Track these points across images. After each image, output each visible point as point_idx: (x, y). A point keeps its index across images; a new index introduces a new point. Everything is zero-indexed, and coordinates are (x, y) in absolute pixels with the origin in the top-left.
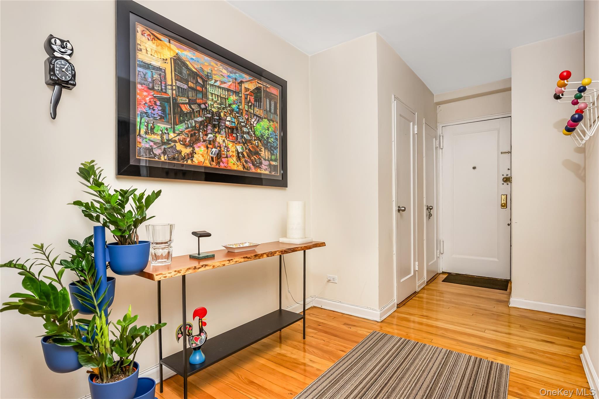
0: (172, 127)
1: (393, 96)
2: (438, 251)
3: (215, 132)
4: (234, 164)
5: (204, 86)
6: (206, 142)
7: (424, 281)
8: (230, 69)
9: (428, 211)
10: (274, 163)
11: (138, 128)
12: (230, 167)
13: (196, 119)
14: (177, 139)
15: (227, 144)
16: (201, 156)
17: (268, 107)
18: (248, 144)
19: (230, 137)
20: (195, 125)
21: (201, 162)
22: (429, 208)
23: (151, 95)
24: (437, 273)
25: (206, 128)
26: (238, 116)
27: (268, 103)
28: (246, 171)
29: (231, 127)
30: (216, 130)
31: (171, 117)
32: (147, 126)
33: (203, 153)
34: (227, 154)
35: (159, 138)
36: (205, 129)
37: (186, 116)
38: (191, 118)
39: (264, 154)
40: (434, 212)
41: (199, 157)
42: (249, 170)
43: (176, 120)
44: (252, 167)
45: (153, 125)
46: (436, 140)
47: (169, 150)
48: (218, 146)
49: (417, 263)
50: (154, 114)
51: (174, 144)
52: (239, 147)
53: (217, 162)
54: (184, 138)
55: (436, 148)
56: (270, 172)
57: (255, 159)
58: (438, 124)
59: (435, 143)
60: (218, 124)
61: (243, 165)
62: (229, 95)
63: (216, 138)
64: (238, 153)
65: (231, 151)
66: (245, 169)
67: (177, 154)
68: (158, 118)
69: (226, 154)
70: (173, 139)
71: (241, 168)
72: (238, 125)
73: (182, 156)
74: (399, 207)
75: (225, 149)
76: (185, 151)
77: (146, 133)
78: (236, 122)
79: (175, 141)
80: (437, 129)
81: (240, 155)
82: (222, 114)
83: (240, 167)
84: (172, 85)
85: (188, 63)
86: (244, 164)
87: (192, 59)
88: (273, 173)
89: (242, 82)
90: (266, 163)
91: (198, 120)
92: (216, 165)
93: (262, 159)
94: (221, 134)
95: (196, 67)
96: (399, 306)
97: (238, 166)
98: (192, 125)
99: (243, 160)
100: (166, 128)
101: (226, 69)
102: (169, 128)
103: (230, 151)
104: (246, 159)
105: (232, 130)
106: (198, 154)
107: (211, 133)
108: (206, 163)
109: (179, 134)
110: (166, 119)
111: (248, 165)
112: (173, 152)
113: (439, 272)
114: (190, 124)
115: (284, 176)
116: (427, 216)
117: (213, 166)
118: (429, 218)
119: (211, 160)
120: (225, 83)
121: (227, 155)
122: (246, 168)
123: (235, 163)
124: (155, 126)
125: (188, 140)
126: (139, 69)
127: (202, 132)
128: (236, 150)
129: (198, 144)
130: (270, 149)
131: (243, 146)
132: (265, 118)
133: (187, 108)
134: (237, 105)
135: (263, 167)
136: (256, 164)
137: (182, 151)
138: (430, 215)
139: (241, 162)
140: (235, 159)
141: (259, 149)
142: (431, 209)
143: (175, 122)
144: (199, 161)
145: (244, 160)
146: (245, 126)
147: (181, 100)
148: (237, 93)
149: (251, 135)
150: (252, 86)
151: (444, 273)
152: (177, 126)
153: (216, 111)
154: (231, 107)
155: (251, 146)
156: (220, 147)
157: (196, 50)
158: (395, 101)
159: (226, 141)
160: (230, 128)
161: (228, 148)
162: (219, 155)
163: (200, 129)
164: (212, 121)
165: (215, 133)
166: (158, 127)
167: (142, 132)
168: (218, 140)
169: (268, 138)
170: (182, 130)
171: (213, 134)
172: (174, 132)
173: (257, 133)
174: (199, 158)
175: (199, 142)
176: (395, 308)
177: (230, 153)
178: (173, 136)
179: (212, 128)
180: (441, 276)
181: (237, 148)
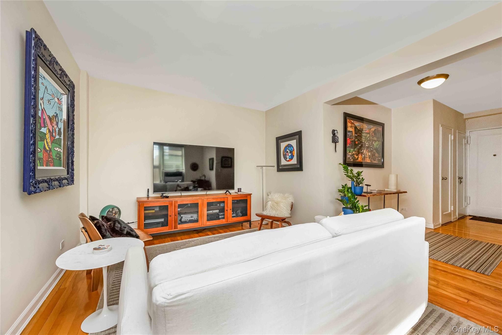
1: (440, 125)
2: (466, 203)
5: (361, 134)
6: (361, 153)
7: (457, 218)
8: (368, 125)
9: (459, 180)
10: (379, 158)
11: (347, 151)
12: (367, 161)
13: (359, 146)
17: (378, 136)
18: (372, 152)
19: (367, 150)
22: (460, 178)
23: (350, 141)
24: (465, 215)
27: (378, 134)
32: (349, 150)
33: (360, 157)
35: (351, 154)
37: (357, 145)
39: (377, 155)
40: (463, 180)
41: (360, 159)
44: (373, 161)
46: (465, 139)
49: (452, 207)
52: (370, 154)
55: (465, 144)
56: (378, 162)
57: (374, 157)
58: (466, 130)
59: (464, 141)
62: (367, 135)
64: (369, 156)
68: (351, 147)
72: (369, 145)
73: (356, 159)
74: (443, 177)
76: (357, 157)
77: (349, 153)
79: (354, 154)
80: (466, 133)
84: (354, 136)
85: (357, 127)
87: (358, 125)
88: (379, 162)
89: (371, 129)
90: (377, 159)
93: (376, 157)
94: (365, 150)
95: (359, 127)
96: (442, 225)
97: (369, 161)
101: (367, 126)
105: (368, 147)
108: (361, 161)
110: (353, 147)
112: (354, 158)
113: (466, 215)
114: (358, 148)
115: (383, 163)
116: (458, 182)
117: (363, 161)
118: (460, 183)
119: (362, 159)
120: (366, 131)
124: (351, 150)
125: (357, 153)
126: (348, 133)
129: (359, 154)
130: (378, 153)
132: (377, 141)
133: (357, 143)
136: (374, 159)
138: (461, 182)
139: (370, 159)
140: (368, 158)
142: (461, 179)
143: (355, 148)
146: (371, 145)
147: (356, 140)
148: (369, 133)
149: (373, 148)
150: (373, 130)
151: (470, 216)
154: (368, 139)
156: (365, 154)
157: (359, 122)
158: (441, 127)
159: (366, 152)
161: (367, 154)
162: (364, 157)
167: (348, 153)
168: (364, 152)
169: (378, 148)
170: (356, 150)
171: (363, 150)
172: (354, 151)
173: (375, 147)
176: (441, 226)
177: (367, 156)
180: (468, 217)
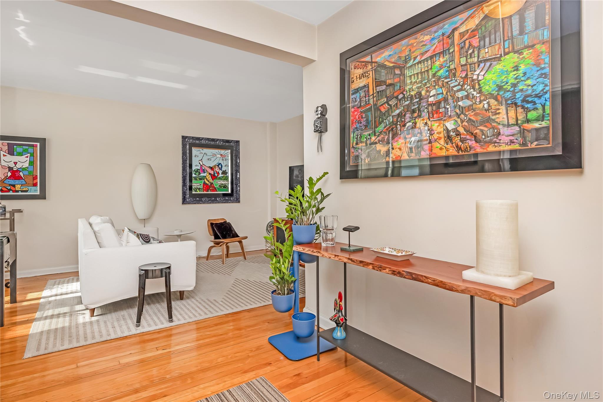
0: (373, 132)
3: (414, 117)
4: (441, 149)
6: (403, 134)
11: (352, 142)
12: (435, 153)
13: (394, 114)
14: (377, 140)
15: (430, 125)
16: (398, 150)
17: (516, 28)
18: (467, 113)
19: (435, 116)
20: (393, 119)
21: (399, 156)
23: (359, 112)
25: (404, 118)
26: (447, 82)
27: (515, 22)
28: (464, 153)
29: (437, 102)
30: (415, 115)
31: (373, 123)
32: (357, 139)
33: (400, 146)
34: (430, 138)
36: (403, 120)
37: (385, 116)
38: (389, 115)
39: (505, 116)
41: (397, 151)
42: (469, 152)
43: (376, 124)
44: (475, 145)
45: (361, 135)
47: (371, 152)
48: (418, 133)
50: (361, 127)
51: (375, 145)
52: (450, 124)
53: (417, 151)
54: (383, 138)
56: (523, 145)
57: (482, 131)
60: (418, 107)
61: (457, 146)
62: (434, 62)
63: (416, 124)
64: (448, 131)
65: (436, 134)
66: (460, 151)
67: (377, 155)
68: (363, 129)
69: (428, 139)
70: (374, 142)
71: (453, 151)
72: (448, 93)
73: (381, 155)
75: (427, 133)
76: (384, 150)
77: (357, 144)
78: (445, 91)
79: (376, 143)
81: (452, 133)
82: (423, 93)
83: (451, 151)
84: (373, 94)
85: (386, 63)
86: (459, 144)
89: (454, 31)
90: (509, 131)
91: (396, 113)
92: (416, 155)
93: (500, 127)
94: (422, 117)
97: (447, 151)
98: (390, 121)
99: (457, 139)
100: (369, 134)
102: (371, 133)
103: (434, 133)
104: (462, 137)
106: (396, 149)
107: (410, 122)
108: (404, 156)
109: (378, 136)
110: (369, 126)
111: (466, 144)
112: (374, 154)
114: (388, 121)
117: (412, 157)
119: (409, 152)
120: (427, 52)
121: (430, 140)
122: (463, 149)
123: (443, 147)
124: (362, 136)
126: (352, 97)
127: (400, 125)
128: (444, 130)
131: (457, 119)
132: (507, 54)
133: (386, 107)
134: (447, 67)
135: (504, 139)
136: (485, 138)
137: (381, 151)
139: (452, 144)
140: (442, 142)
141: (492, 112)
143: (375, 125)
144: (397, 156)
145: (459, 139)
146: (461, 90)
147: (380, 103)
148: (445, 52)
149: (474, 97)
150: (474, 22)
152: (377, 129)
153: (415, 94)
154: (437, 76)
155: (473, 113)
156: (421, 133)
159: (429, 123)
160: (434, 104)
161: (432, 130)
162: (419, 143)
163: (397, 122)
164: (411, 107)
165: (414, 119)
166: (364, 135)
167: (354, 145)
168: (418, 125)
170: (381, 131)
171: (412, 121)
172: (375, 135)
173: (487, 88)
174: (397, 153)
175: (397, 136)
178: (374, 139)
179: (410, 115)
181: (445, 126)
